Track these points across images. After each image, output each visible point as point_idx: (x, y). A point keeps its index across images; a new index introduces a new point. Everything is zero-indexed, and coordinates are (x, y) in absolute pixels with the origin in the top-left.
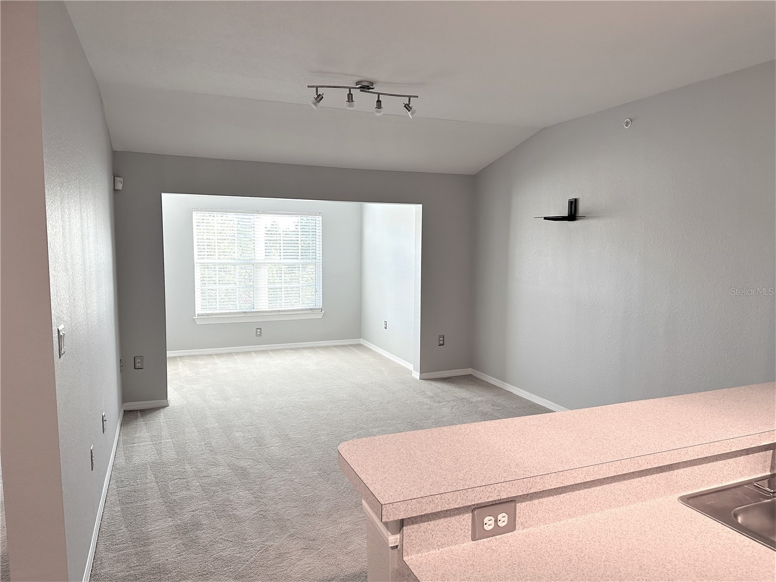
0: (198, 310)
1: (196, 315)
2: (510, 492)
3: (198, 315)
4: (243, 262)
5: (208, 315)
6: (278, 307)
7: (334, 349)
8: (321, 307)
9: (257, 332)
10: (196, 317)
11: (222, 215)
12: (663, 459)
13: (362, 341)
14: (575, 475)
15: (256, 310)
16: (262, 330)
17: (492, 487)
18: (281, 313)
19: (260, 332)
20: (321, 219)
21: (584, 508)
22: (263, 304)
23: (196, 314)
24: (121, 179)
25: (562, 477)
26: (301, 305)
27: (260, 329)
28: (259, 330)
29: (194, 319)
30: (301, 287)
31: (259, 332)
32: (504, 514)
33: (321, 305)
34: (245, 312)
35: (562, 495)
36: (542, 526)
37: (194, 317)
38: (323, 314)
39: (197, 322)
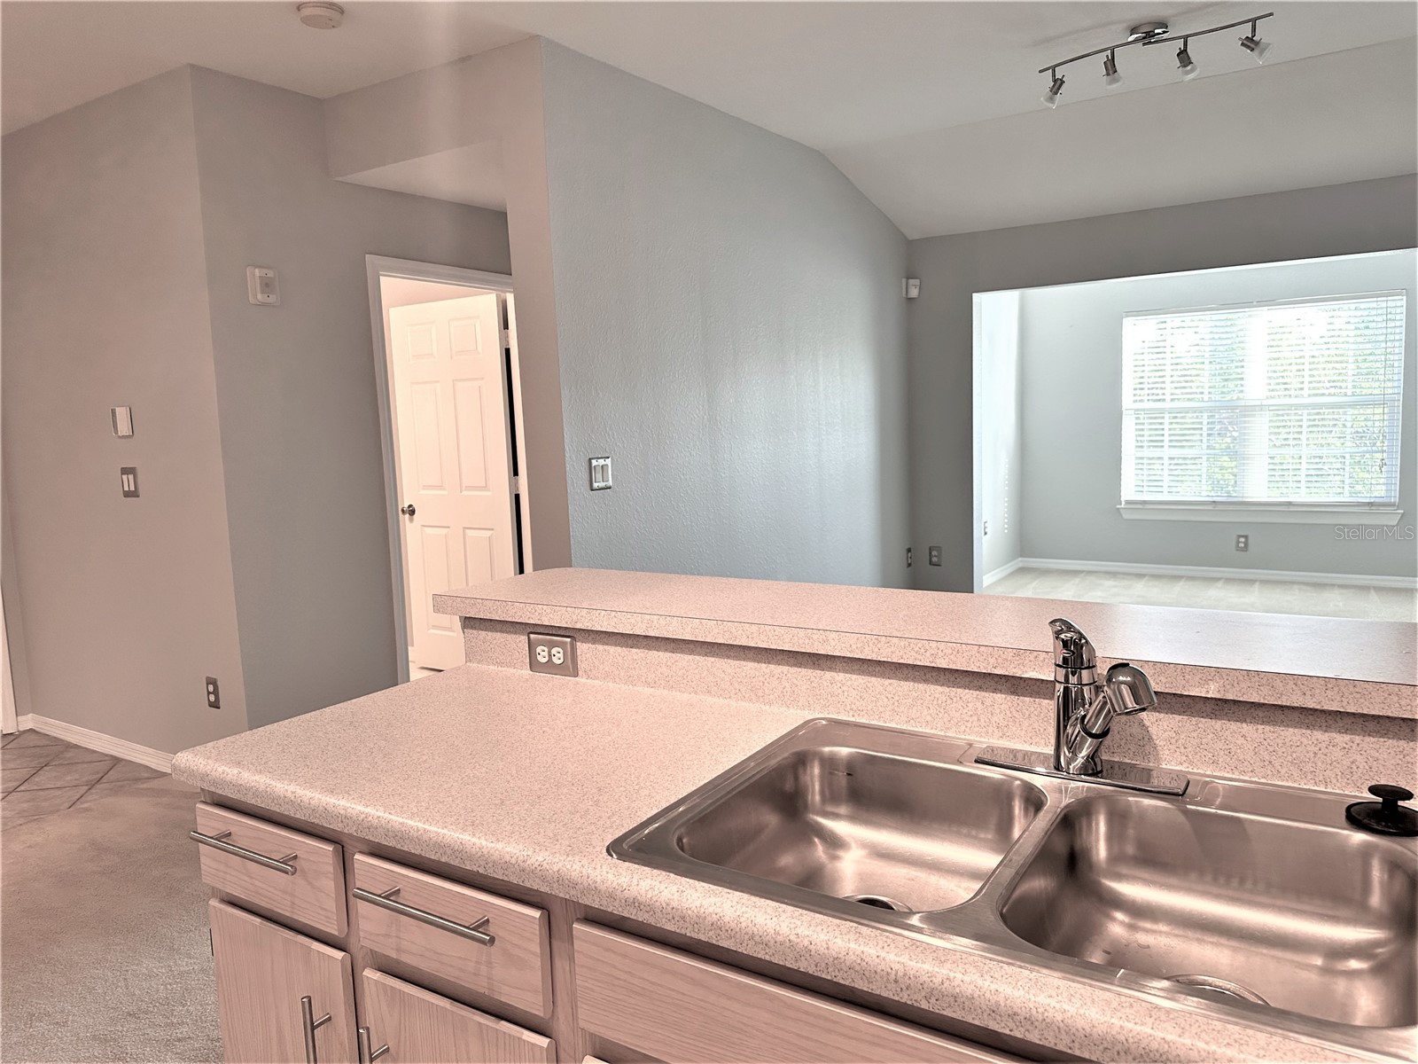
0: (1128, 492)
1: (1123, 503)
2: (553, 619)
3: (1128, 502)
4: (1217, 404)
5: (1144, 502)
8: (1396, 501)
9: (1238, 542)
10: (1122, 506)
11: (1183, 319)
12: (776, 637)
14: (633, 621)
15: (1240, 499)
16: (1250, 540)
17: (532, 606)
18: (1292, 509)
19: (1246, 543)
20: (1404, 303)
21: (667, 679)
22: (1258, 488)
23: (1122, 499)
24: (917, 282)
25: (615, 620)
27: (1246, 537)
28: (1242, 540)
29: (1118, 509)
30: (1348, 456)
31: (1243, 542)
32: (560, 650)
33: (1397, 495)
34: (1214, 502)
35: (634, 650)
36: (610, 684)
37: (1118, 506)
38: (1400, 516)
39: (1126, 516)
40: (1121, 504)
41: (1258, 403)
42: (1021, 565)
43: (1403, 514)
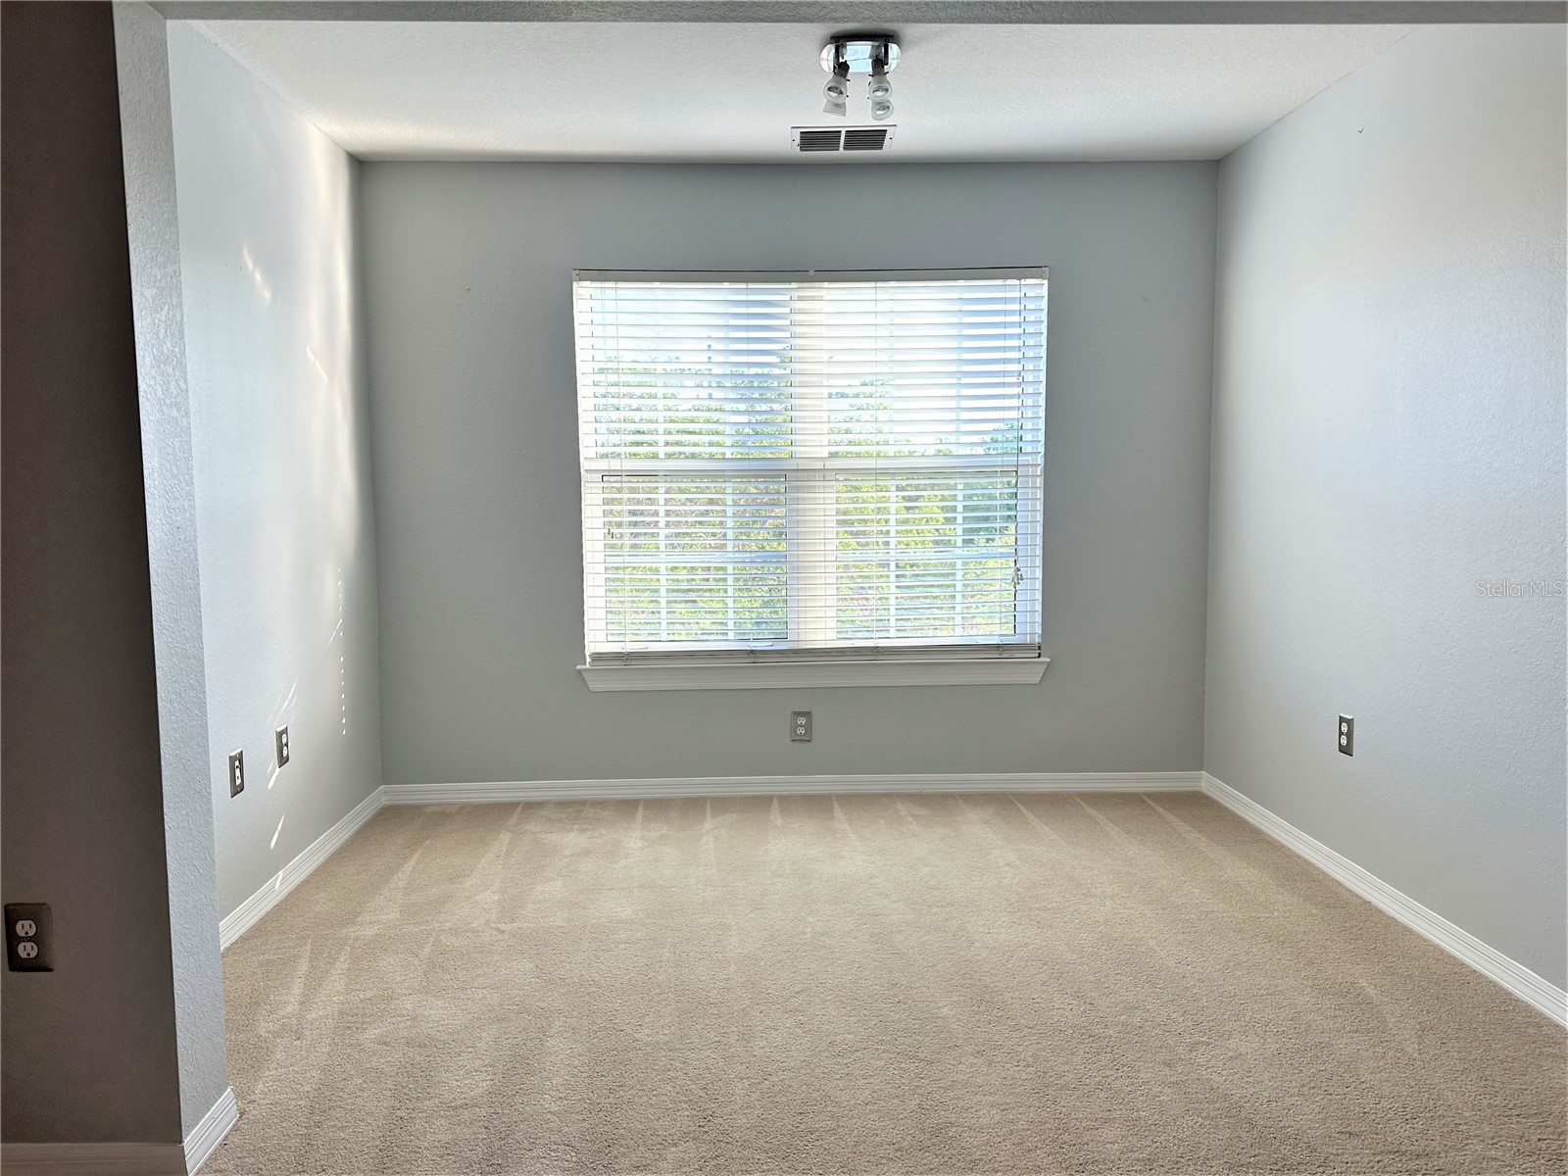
0: (598, 638)
1: (588, 660)
3: (598, 657)
6: (874, 635)
7: (1092, 811)
8: (1037, 640)
9: (795, 726)
10: (588, 666)
13: (1207, 783)
15: (794, 646)
16: (815, 720)
19: (809, 727)
20: (1045, 293)
22: (822, 622)
23: (587, 653)
26: (959, 631)
27: (807, 714)
28: (802, 721)
29: (580, 672)
30: (959, 564)
31: (803, 726)
33: (1039, 630)
34: (752, 651)
37: (578, 667)
38: (1045, 666)
39: (595, 685)
40: (585, 664)
41: (819, 465)
42: (384, 801)
43: (1049, 664)
